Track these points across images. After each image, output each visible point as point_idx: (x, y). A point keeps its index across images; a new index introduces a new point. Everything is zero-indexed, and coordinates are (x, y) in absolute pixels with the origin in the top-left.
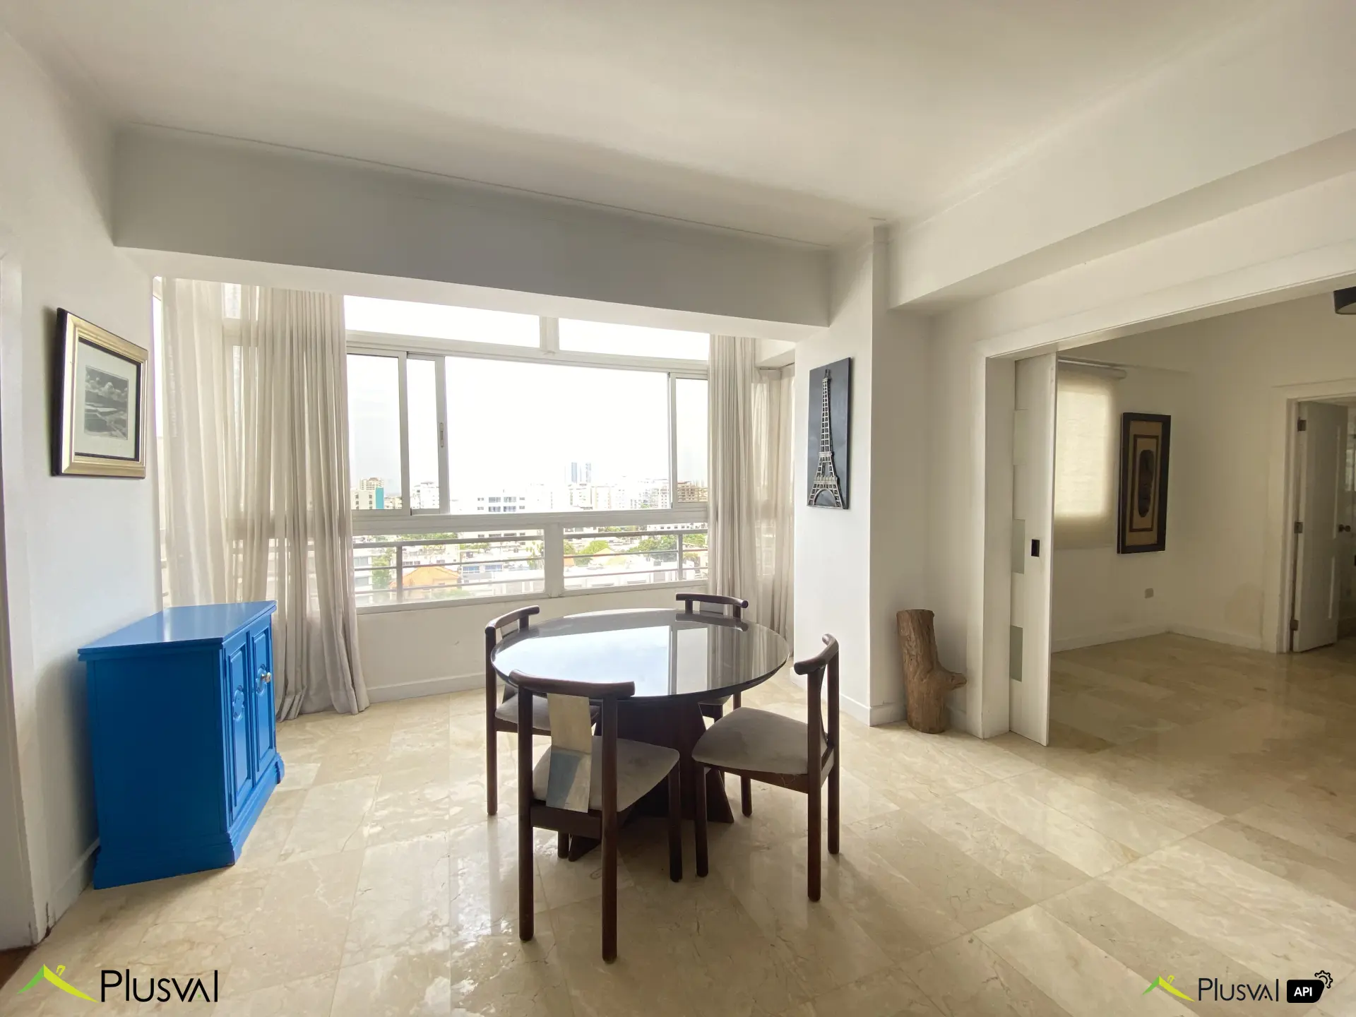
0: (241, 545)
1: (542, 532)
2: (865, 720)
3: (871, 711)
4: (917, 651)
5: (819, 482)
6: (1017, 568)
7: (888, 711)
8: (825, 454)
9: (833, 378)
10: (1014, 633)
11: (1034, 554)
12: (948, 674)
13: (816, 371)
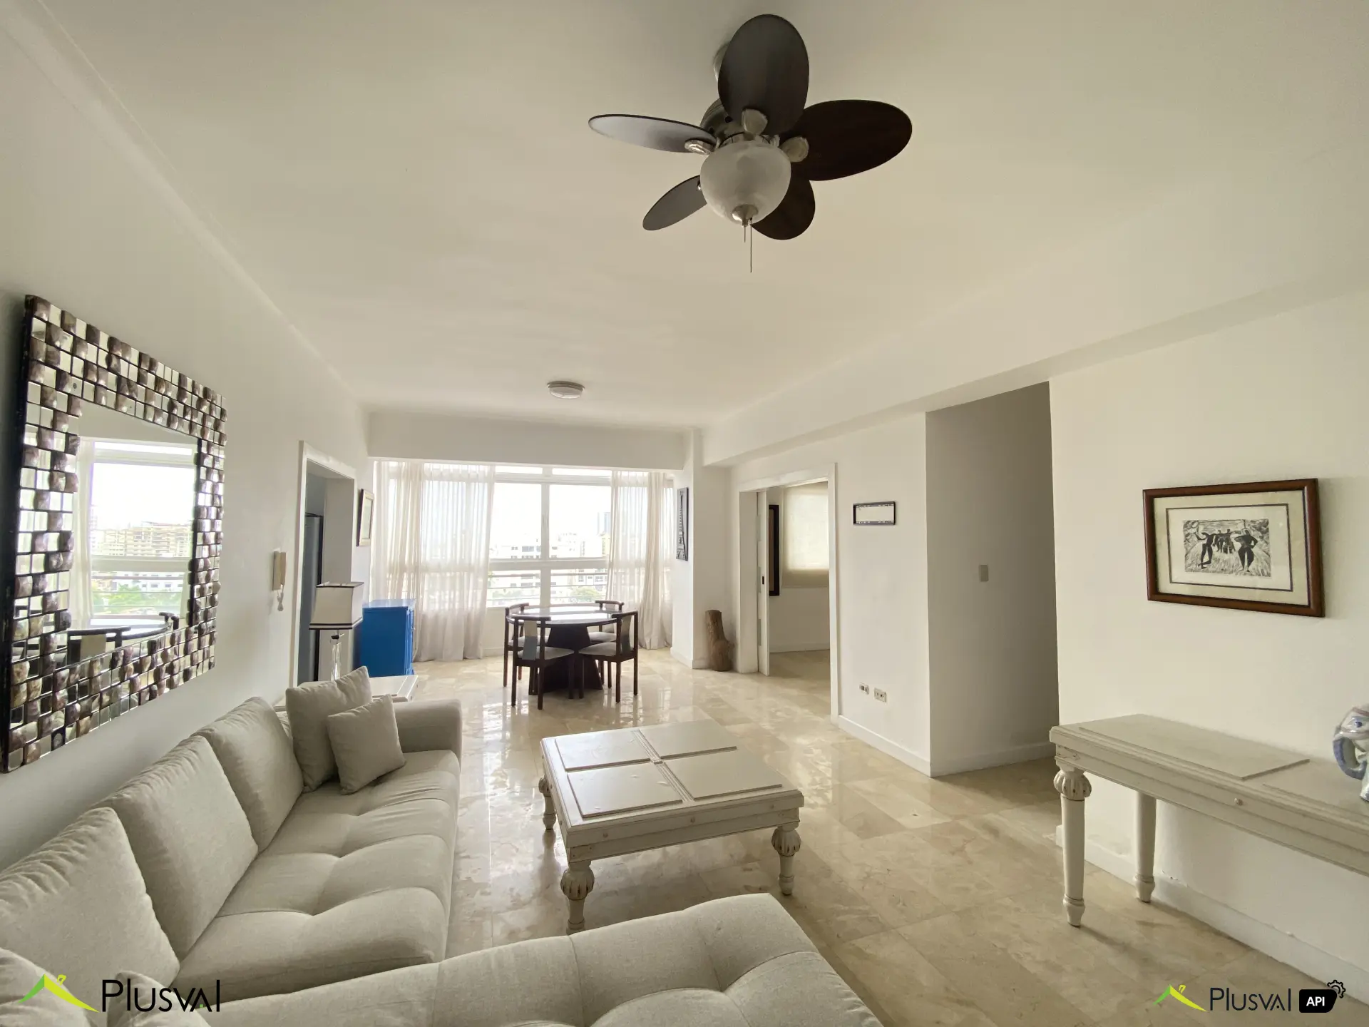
0: (391, 577)
1: (538, 572)
2: (690, 666)
3: (693, 662)
4: (711, 629)
5: (680, 547)
6: (759, 591)
7: (703, 663)
8: (681, 533)
9: (684, 496)
10: (759, 622)
11: (763, 583)
12: (728, 642)
13: (678, 491)
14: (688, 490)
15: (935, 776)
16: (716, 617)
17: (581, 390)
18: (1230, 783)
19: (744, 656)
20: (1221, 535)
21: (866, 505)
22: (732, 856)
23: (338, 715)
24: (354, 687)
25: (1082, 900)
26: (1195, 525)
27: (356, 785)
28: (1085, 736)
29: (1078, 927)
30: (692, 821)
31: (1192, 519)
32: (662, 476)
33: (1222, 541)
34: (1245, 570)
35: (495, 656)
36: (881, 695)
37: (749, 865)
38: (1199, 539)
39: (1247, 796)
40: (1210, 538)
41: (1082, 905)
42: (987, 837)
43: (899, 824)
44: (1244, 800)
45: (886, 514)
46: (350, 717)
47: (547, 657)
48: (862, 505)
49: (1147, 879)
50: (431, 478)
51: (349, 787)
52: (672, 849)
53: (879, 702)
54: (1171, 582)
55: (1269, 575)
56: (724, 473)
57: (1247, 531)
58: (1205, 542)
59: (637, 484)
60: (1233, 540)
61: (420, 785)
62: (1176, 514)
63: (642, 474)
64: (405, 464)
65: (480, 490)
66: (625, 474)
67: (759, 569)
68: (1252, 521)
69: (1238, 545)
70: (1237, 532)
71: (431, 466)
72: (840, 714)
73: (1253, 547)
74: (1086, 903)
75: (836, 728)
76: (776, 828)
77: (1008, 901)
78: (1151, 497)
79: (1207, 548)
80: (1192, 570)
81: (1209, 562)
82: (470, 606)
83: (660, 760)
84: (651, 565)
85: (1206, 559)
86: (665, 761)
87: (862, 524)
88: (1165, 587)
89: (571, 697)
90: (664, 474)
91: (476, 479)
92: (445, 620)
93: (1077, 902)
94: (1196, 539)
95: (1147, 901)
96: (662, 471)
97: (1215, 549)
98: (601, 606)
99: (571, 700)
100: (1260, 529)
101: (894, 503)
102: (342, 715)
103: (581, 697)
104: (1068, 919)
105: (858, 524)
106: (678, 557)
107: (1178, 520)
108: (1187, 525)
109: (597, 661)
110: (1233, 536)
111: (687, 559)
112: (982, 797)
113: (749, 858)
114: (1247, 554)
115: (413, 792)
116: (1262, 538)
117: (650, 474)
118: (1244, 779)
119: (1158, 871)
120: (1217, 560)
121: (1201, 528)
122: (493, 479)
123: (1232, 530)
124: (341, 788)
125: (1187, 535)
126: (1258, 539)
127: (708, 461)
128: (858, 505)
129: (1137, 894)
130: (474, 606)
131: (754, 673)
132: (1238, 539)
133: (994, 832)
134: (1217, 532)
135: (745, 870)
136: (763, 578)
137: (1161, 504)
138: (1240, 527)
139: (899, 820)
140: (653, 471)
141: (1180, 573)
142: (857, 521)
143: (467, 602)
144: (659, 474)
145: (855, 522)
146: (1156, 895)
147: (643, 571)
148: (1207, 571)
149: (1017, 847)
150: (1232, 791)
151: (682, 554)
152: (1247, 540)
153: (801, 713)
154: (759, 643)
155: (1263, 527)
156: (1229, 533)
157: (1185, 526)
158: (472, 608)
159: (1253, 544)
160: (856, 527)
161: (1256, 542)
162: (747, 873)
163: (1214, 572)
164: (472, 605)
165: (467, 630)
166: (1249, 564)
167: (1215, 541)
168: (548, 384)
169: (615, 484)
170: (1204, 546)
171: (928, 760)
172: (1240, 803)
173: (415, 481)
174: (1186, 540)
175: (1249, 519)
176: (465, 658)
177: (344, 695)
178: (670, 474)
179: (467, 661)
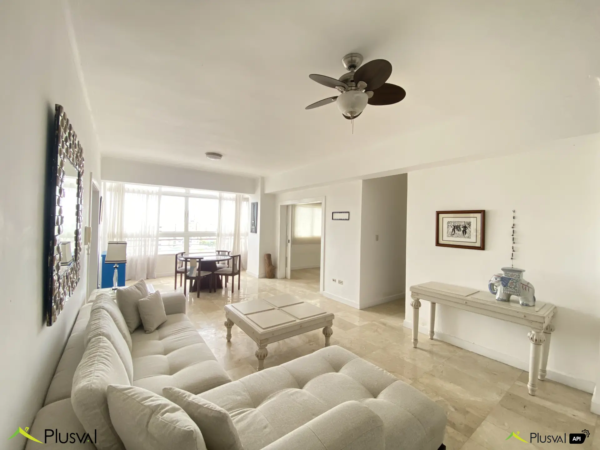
1: (183, 238)
2: (257, 277)
3: (259, 275)
4: (267, 262)
5: (252, 227)
6: (287, 245)
7: (263, 275)
8: (253, 222)
9: (255, 205)
10: (286, 258)
11: (289, 242)
12: (273, 266)
13: (252, 203)
14: (257, 203)
15: (361, 309)
16: (269, 256)
17: (221, 157)
18: (462, 297)
19: (280, 272)
20: (458, 226)
21: (338, 212)
22: (304, 341)
23: (142, 299)
24: (142, 287)
25: (417, 339)
26: (451, 223)
27: (153, 329)
28: (420, 288)
29: (416, 348)
30: (301, 327)
31: (450, 221)
32: (242, 196)
33: (458, 228)
34: (464, 237)
35: (169, 276)
36: (340, 282)
37: (311, 343)
38: (451, 227)
39: (468, 301)
40: (454, 227)
41: (417, 341)
42: (384, 327)
43: (355, 325)
44: (467, 302)
45: (346, 216)
46: (147, 300)
47: (202, 275)
48: (336, 212)
49: (432, 332)
50: (128, 191)
51: (150, 330)
52: (281, 342)
53: (340, 285)
54: (443, 240)
55: (470, 238)
56: (273, 197)
57: (465, 225)
58: (453, 228)
59: (230, 199)
60: (461, 227)
61: (181, 327)
62: (445, 219)
63: (233, 195)
64: (114, 184)
65: (154, 199)
66: (226, 195)
67: (287, 237)
68: (467, 222)
69: (462, 229)
70: (463, 225)
71: (129, 186)
72: (324, 290)
73: (466, 230)
74: (418, 340)
75: (322, 296)
76: (323, 328)
77: (395, 343)
78: (438, 213)
79: (454, 230)
80: (449, 236)
81: (454, 234)
82: (149, 254)
83: (278, 308)
84: (237, 235)
85: (453, 233)
86: (280, 308)
87: (336, 219)
88: (441, 242)
89: (210, 292)
90: (243, 195)
91: (152, 193)
92: (137, 260)
93: (416, 340)
94: (450, 227)
95: (432, 339)
96: (242, 194)
97: (456, 230)
98: (219, 253)
99: (210, 293)
100: (468, 224)
101: (349, 212)
102: (144, 300)
103: (215, 291)
104: (413, 346)
105: (334, 220)
106: (252, 232)
107: (446, 220)
108: (448, 222)
109: (220, 276)
110: (461, 226)
111: (256, 232)
112: (378, 314)
113: (310, 341)
114: (465, 232)
115: (183, 329)
116: (469, 227)
117: (237, 195)
118: (466, 296)
119: (435, 330)
120: (456, 234)
121: (452, 224)
122: (160, 194)
123: (461, 224)
124: (145, 331)
125: (448, 226)
126: (468, 227)
127: (267, 191)
128: (334, 212)
129: (430, 337)
130: (151, 254)
131: (284, 278)
132: (462, 227)
133: (384, 324)
134: (457, 225)
135: (310, 345)
136: (289, 240)
137: (441, 216)
138: (463, 224)
139: (355, 324)
140: (238, 194)
141: (445, 238)
142: (333, 218)
143: (148, 252)
144: (240, 195)
145: (333, 219)
146: (435, 337)
147: (233, 237)
148: (453, 237)
149: (393, 328)
150: (464, 300)
151: (254, 230)
152: (465, 227)
153: (308, 292)
154: (286, 266)
155: (469, 224)
156: (460, 226)
157: (448, 223)
158: (150, 255)
159: (466, 229)
160: (333, 220)
161: (467, 228)
162: (311, 346)
163: (455, 237)
164: (151, 253)
165: (148, 264)
166: (465, 235)
167: (456, 228)
168: (206, 153)
169: (220, 199)
170: (453, 229)
171: (358, 303)
172: (466, 303)
173: (120, 192)
174: (448, 227)
175: (466, 221)
176: (147, 279)
177: (140, 291)
178: (246, 196)
179: (148, 279)
